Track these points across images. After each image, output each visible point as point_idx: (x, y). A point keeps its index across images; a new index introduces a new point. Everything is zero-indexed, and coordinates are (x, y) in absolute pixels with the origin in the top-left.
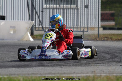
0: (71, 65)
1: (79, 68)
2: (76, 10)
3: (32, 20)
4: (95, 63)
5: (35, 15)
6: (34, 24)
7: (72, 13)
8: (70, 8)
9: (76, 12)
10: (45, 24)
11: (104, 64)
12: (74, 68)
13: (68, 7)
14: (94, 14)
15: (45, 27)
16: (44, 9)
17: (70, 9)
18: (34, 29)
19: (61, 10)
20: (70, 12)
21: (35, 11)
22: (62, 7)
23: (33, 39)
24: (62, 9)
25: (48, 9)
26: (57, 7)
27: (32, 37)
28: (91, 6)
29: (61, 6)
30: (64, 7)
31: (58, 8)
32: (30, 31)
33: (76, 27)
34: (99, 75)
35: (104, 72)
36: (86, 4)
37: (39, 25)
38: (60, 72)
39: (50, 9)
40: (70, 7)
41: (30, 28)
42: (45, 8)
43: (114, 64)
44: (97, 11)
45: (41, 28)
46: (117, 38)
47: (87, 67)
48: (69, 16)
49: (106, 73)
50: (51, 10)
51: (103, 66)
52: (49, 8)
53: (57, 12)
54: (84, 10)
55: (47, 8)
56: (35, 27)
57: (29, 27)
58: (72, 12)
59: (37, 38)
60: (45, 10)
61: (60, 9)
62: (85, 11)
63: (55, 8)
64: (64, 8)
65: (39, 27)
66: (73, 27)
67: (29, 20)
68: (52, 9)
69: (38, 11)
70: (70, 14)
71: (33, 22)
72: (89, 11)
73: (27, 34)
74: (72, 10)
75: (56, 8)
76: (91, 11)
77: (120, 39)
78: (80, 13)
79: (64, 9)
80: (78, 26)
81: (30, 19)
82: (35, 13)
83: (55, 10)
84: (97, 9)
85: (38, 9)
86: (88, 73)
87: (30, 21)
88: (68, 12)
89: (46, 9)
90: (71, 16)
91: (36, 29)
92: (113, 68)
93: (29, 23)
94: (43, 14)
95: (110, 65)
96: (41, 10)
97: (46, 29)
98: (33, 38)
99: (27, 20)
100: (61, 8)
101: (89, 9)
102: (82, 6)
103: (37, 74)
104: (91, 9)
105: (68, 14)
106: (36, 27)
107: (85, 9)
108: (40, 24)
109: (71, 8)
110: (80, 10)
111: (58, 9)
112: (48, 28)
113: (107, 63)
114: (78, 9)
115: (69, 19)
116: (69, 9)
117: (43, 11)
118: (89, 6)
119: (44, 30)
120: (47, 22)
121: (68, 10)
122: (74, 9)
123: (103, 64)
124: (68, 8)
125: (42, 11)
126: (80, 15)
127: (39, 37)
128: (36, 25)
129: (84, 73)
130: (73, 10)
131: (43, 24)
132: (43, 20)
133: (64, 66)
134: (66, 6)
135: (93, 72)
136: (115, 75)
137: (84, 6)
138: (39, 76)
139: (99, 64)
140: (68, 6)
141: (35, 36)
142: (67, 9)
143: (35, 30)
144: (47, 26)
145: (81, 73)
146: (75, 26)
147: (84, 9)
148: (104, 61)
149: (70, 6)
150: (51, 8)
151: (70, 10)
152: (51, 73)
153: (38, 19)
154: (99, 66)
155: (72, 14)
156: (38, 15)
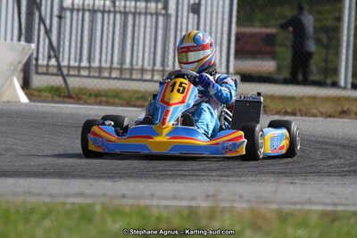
0: (142, 177)
1: (166, 184)
2: (161, 19)
3: (29, 40)
4: (214, 173)
5: (36, 26)
6: (35, 55)
7: (151, 27)
8: (143, 11)
9: (161, 25)
10: (66, 56)
11: (242, 178)
12: (150, 184)
13: (140, 8)
14: (216, 33)
15: (65, 67)
16: (66, 9)
17: (146, 14)
18: (33, 68)
19: (118, 16)
20: (142, 23)
21: (37, 14)
22: (120, 6)
23: (29, 98)
24: (120, 12)
25: (78, 10)
26: (104, 5)
27: (26, 94)
28: (209, 9)
29: (117, 3)
30: (125, 7)
31: (107, 9)
32: (22, 75)
33: (161, 68)
34: (227, 204)
35: (241, 197)
36: (192, 1)
37: (49, 58)
38: (110, 192)
39: (84, 10)
40: (146, 8)
41: (21, 66)
42: (70, 6)
43: (272, 179)
44: (226, 22)
45: (53, 66)
46: (281, 106)
47: (190, 184)
48: (142, 35)
49: (249, 201)
50: (87, 14)
51: (240, 181)
52: (81, 7)
53: (106, 22)
54: (185, 20)
55: (76, 7)
56: (37, 65)
57: (19, 63)
58: (148, 24)
59: (40, 96)
60: (68, 14)
61: (115, 12)
62: (190, 21)
63: (99, 10)
64: (127, 10)
65: (48, 66)
66: (150, 68)
67: (19, 40)
68: (89, 10)
69: (46, 14)
70: (142, 29)
71: (30, 48)
72: (202, 21)
73: (12, 81)
74: (149, 17)
75: (101, 8)
76: (208, 22)
77: (289, 110)
78: (173, 26)
79: (125, 14)
80: (168, 66)
81: (23, 38)
82: (37, 20)
83: (99, 15)
84: (226, 16)
85: (49, 9)
86: (193, 198)
87: (23, 42)
88: (137, 22)
89: (72, 10)
90: (148, 36)
91: (40, 70)
92: (269, 189)
93: (20, 48)
94: (63, 24)
95: (259, 181)
96: (56, 12)
97: (68, 71)
98: (29, 96)
99: (12, 40)
100: (117, 9)
101: (202, 15)
102: (180, 7)
103: (40, 195)
104: (209, 15)
105: (136, 28)
106: (40, 62)
107: (191, 15)
108: (52, 54)
109: (149, 11)
110: (173, 19)
111: (109, 12)
112: (74, 68)
113: (252, 176)
114: (167, 16)
115: (141, 42)
116: (140, 14)
117: (63, 15)
118: (203, 8)
119: (62, 75)
120: (73, 50)
121: (137, 17)
122: (157, 14)
123: (238, 179)
124: (138, 10)
125: (60, 17)
126: (172, 32)
127: (46, 94)
128: (40, 56)
129: (181, 199)
130: (154, 17)
131: (61, 55)
132: (62, 43)
133: (121, 177)
134: (133, 3)
135: (208, 196)
136: (274, 206)
137: (186, 7)
138: (48, 200)
139: (228, 176)
140: (138, 4)
141: (35, 90)
142: (134, 14)
143: (37, 73)
144: (72, 63)
145: (174, 198)
146: (158, 66)
147: (185, 14)
148: (241, 170)
149: (143, 4)
150: (86, 7)
151: (143, 17)
152: (82, 195)
153: (47, 40)
154: (228, 181)
155: (148, 30)
156: (48, 27)
